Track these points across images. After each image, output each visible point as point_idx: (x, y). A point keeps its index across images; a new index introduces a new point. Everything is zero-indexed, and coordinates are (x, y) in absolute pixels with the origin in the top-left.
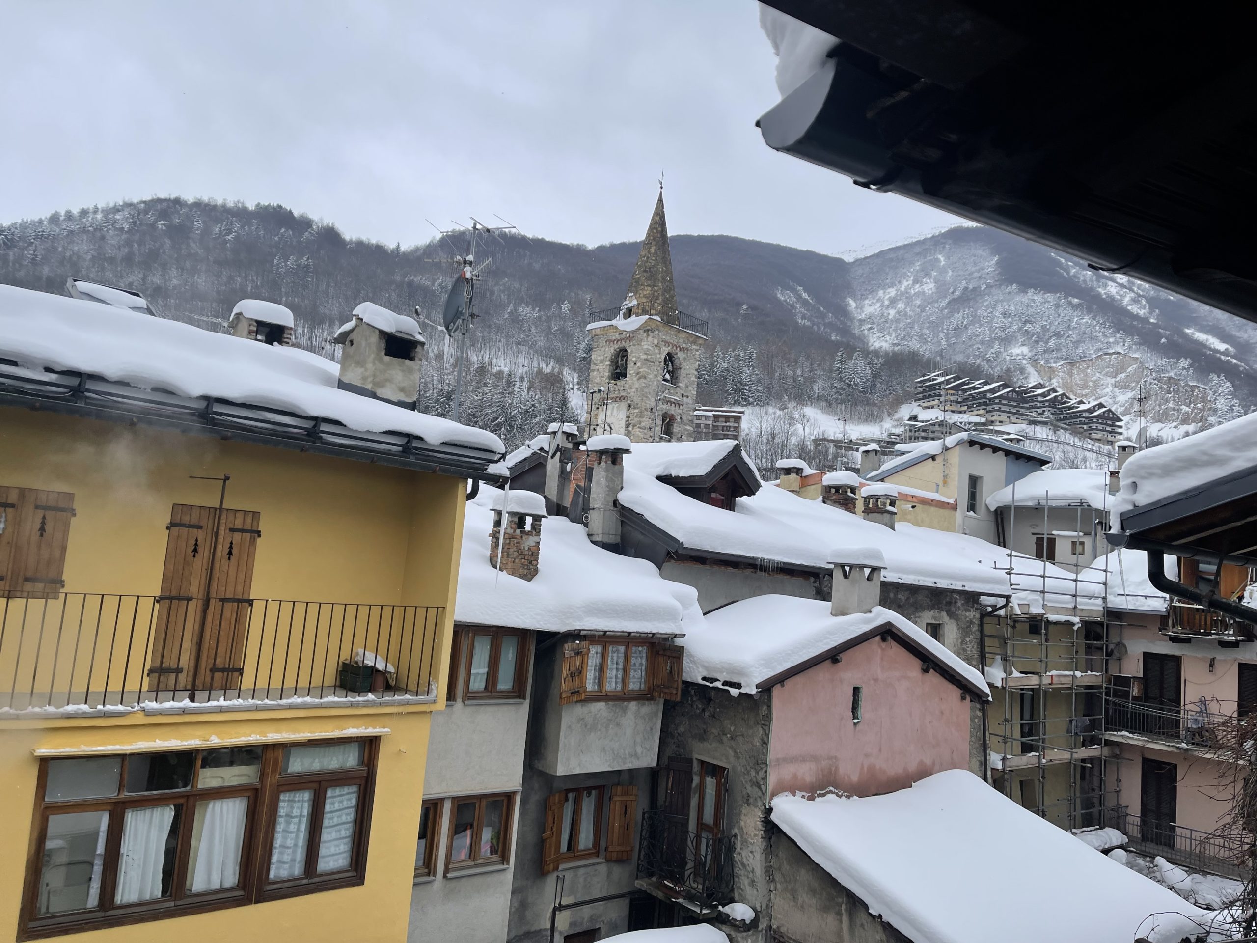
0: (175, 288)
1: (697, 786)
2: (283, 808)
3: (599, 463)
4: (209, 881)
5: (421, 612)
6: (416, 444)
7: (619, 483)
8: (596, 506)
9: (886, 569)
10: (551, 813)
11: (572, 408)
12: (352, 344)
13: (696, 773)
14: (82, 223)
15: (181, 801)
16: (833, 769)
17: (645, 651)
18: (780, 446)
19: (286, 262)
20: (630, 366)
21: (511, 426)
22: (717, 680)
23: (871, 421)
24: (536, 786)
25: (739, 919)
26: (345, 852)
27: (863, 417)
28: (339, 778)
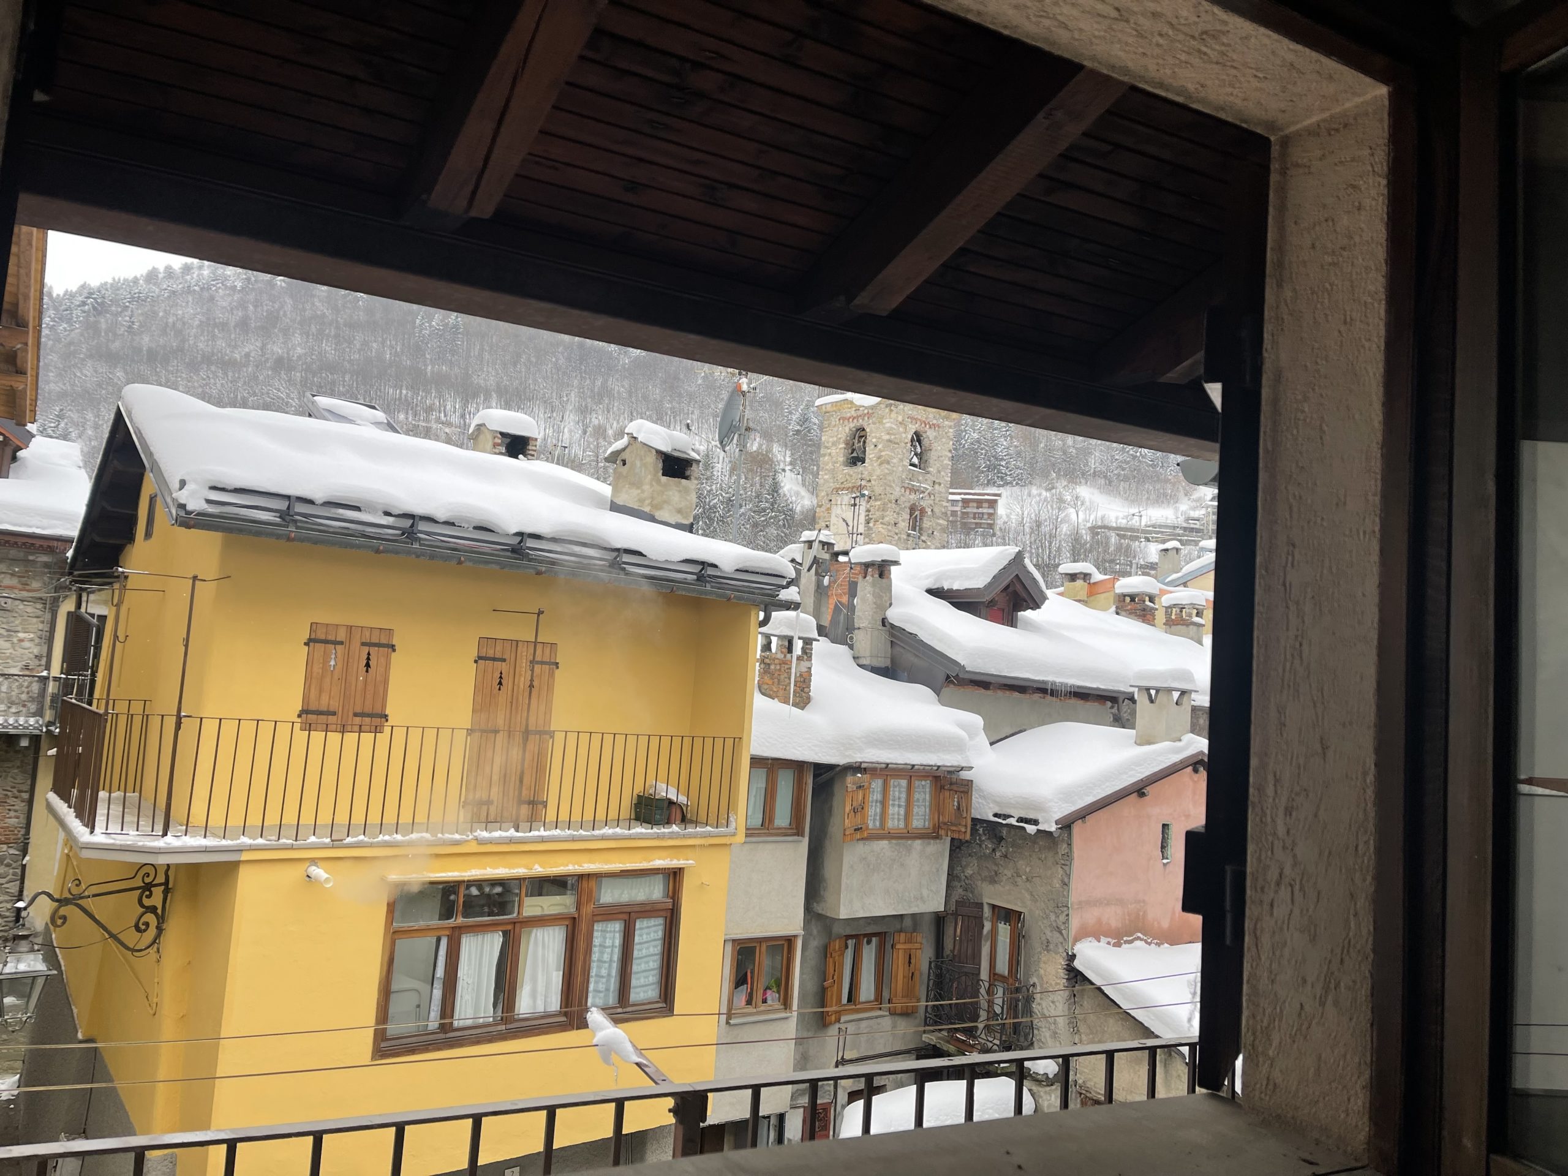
0: (299, 357)
1: (988, 933)
2: (597, 937)
3: (865, 577)
4: (535, 1006)
5: (719, 743)
6: (710, 571)
7: (887, 598)
8: (861, 625)
9: (1197, 691)
10: (831, 960)
11: (785, 495)
12: (624, 464)
13: (986, 919)
14: (186, 282)
15: (509, 927)
16: (1141, 914)
17: (928, 786)
18: (1047, 536)
19: (430, 322)
20: (869, 449)
21: (711, 519)
22: (1010, 816)
23: (1163, 502)
24: (815, 932)
25: (1042, 1072)
26: (653, 984)
27: (1153, 496)
28: (647, 910)
